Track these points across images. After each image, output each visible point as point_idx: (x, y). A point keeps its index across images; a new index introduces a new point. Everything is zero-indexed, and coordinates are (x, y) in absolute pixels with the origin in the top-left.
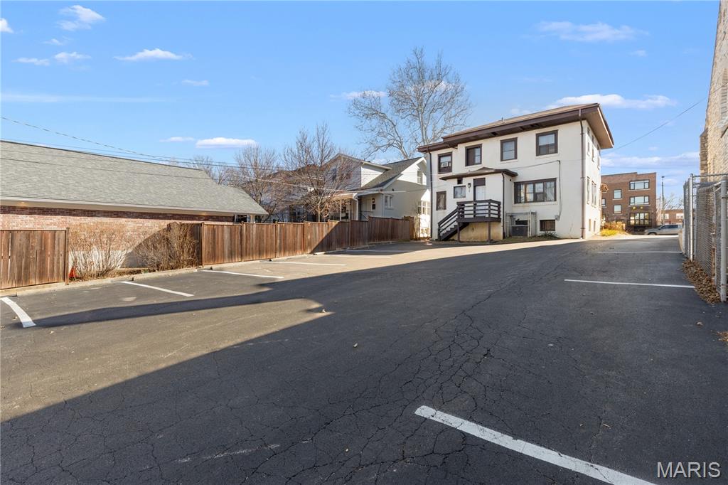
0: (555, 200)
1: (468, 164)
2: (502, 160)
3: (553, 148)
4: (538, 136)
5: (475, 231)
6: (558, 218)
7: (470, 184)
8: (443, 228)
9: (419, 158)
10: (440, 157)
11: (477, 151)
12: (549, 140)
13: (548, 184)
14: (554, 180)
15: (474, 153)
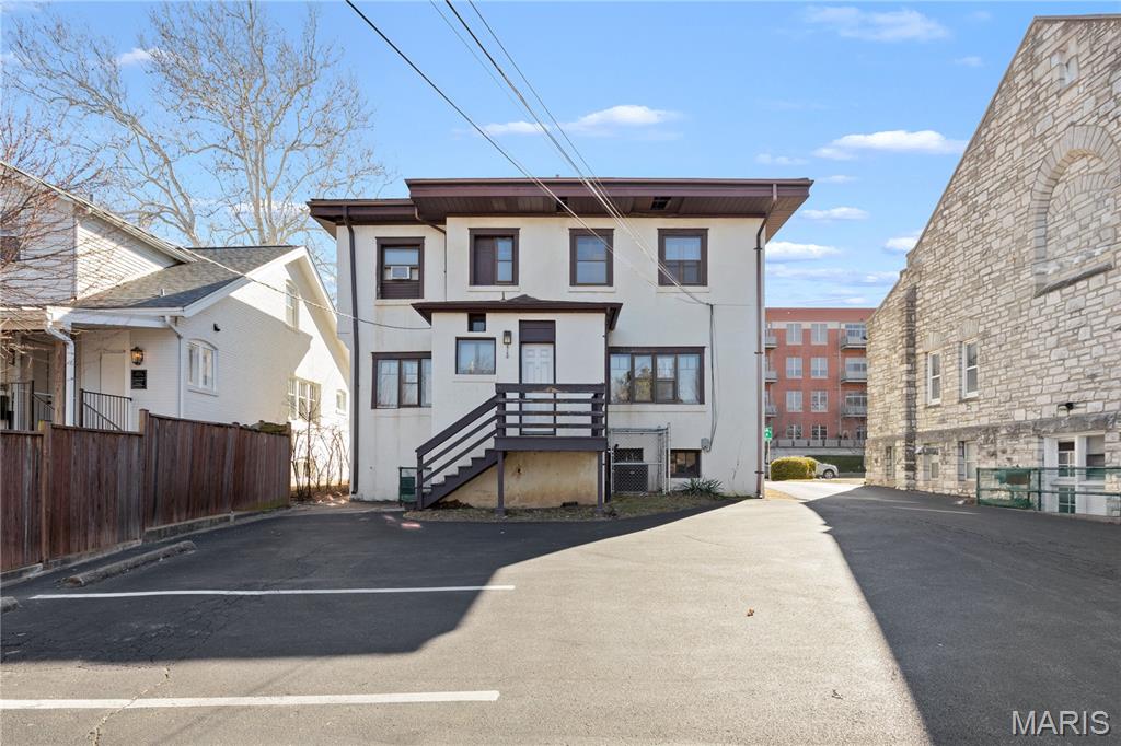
0: (701, 401)
1: (476, 280)
2: (573, 282)
3: (696, 273)
4: (664, 234)
5: (523, 477)
6: (707, 445)
7: (508, 334)
8: (435, 466)
9: (290, 248)
10: (384, 245)
11: (503, 248)
12: (685, 250)
13: (683, 360)
14: (699, 351)
15: (494, 251)
